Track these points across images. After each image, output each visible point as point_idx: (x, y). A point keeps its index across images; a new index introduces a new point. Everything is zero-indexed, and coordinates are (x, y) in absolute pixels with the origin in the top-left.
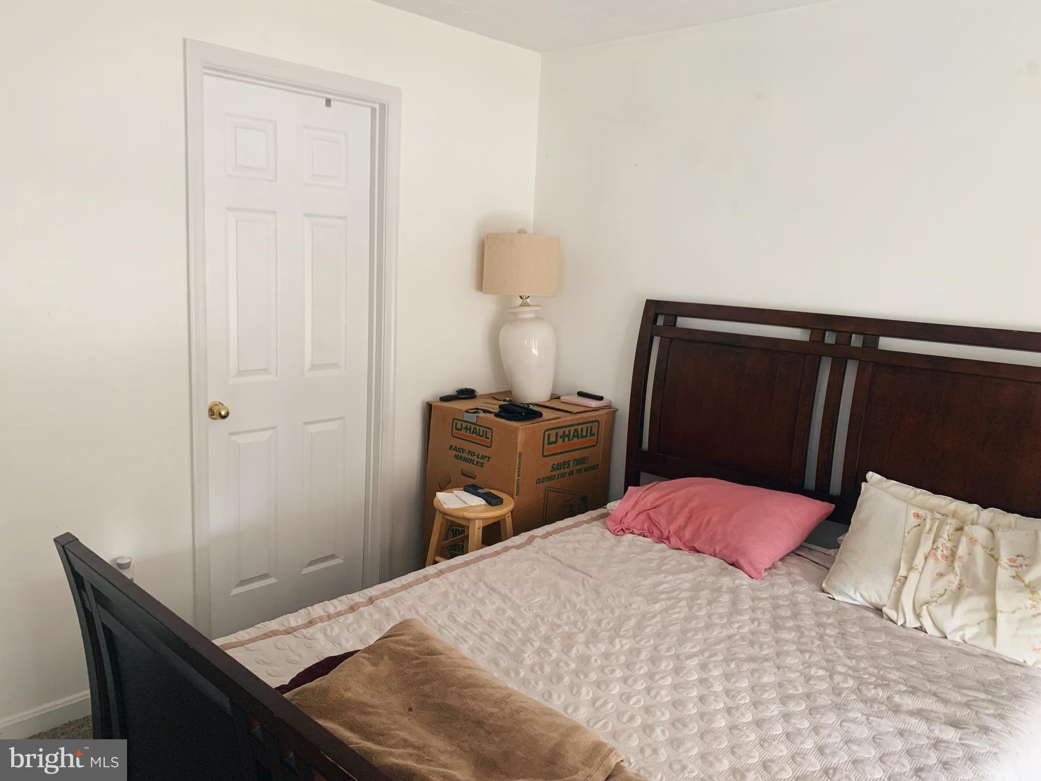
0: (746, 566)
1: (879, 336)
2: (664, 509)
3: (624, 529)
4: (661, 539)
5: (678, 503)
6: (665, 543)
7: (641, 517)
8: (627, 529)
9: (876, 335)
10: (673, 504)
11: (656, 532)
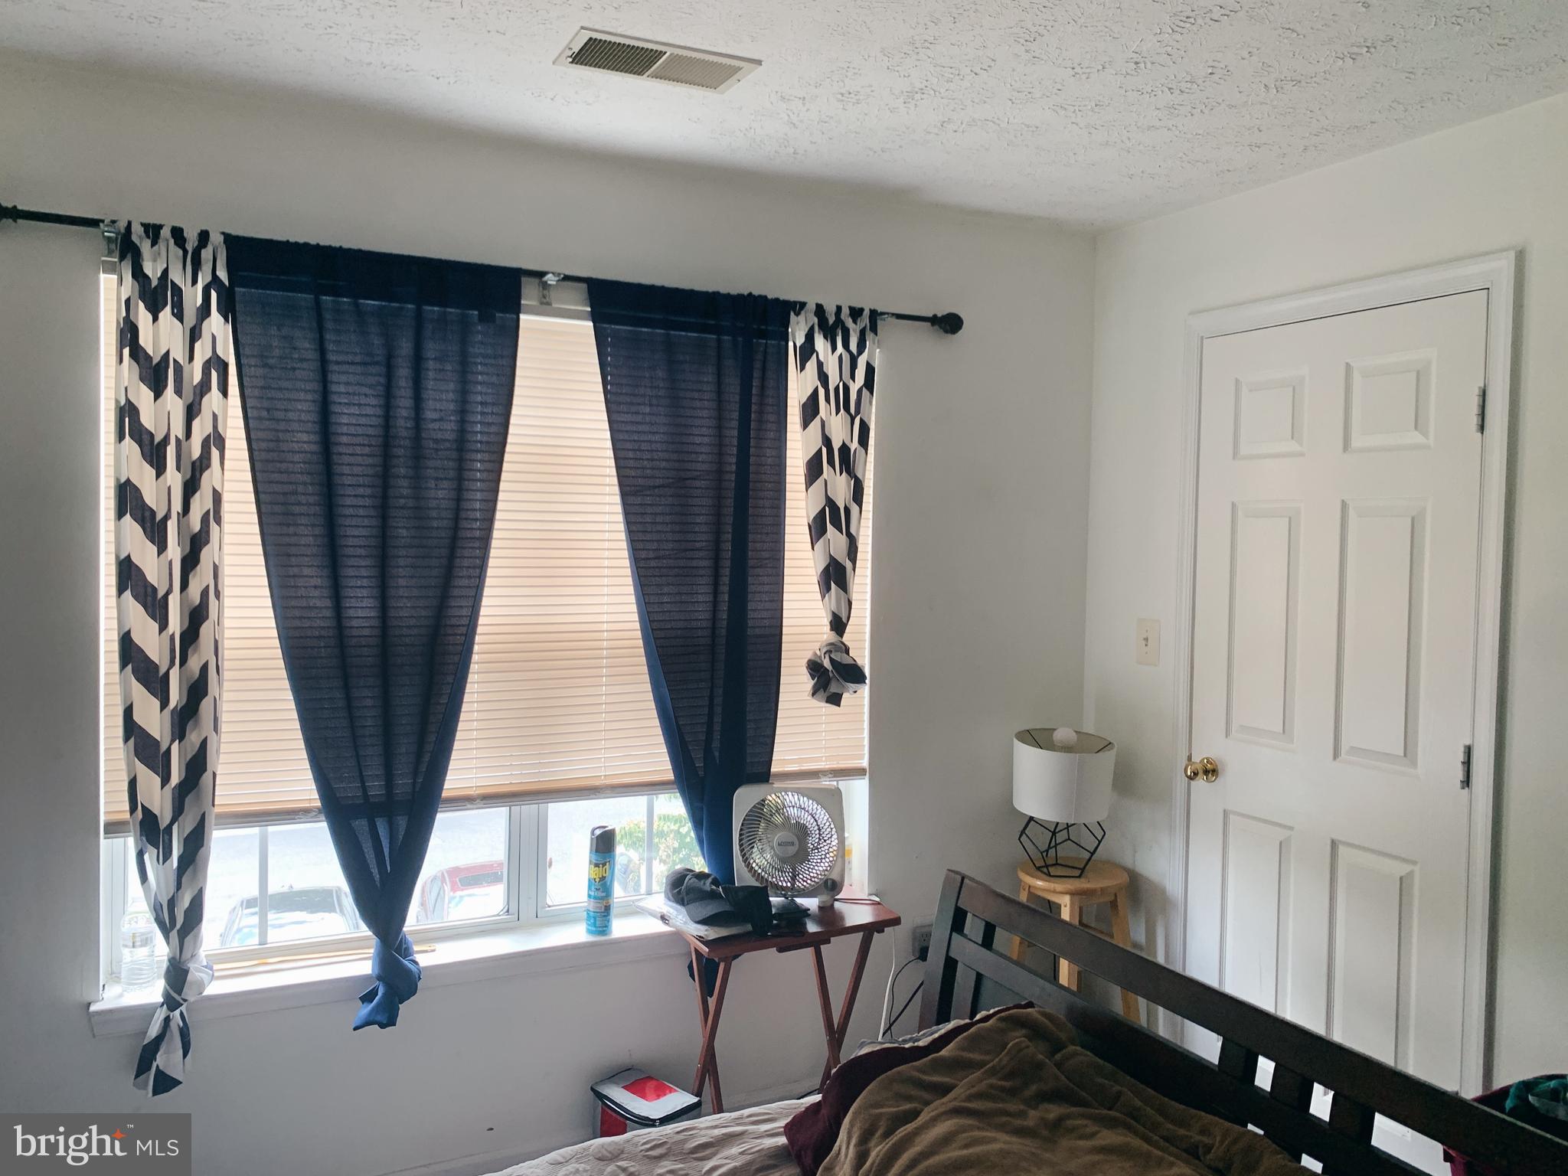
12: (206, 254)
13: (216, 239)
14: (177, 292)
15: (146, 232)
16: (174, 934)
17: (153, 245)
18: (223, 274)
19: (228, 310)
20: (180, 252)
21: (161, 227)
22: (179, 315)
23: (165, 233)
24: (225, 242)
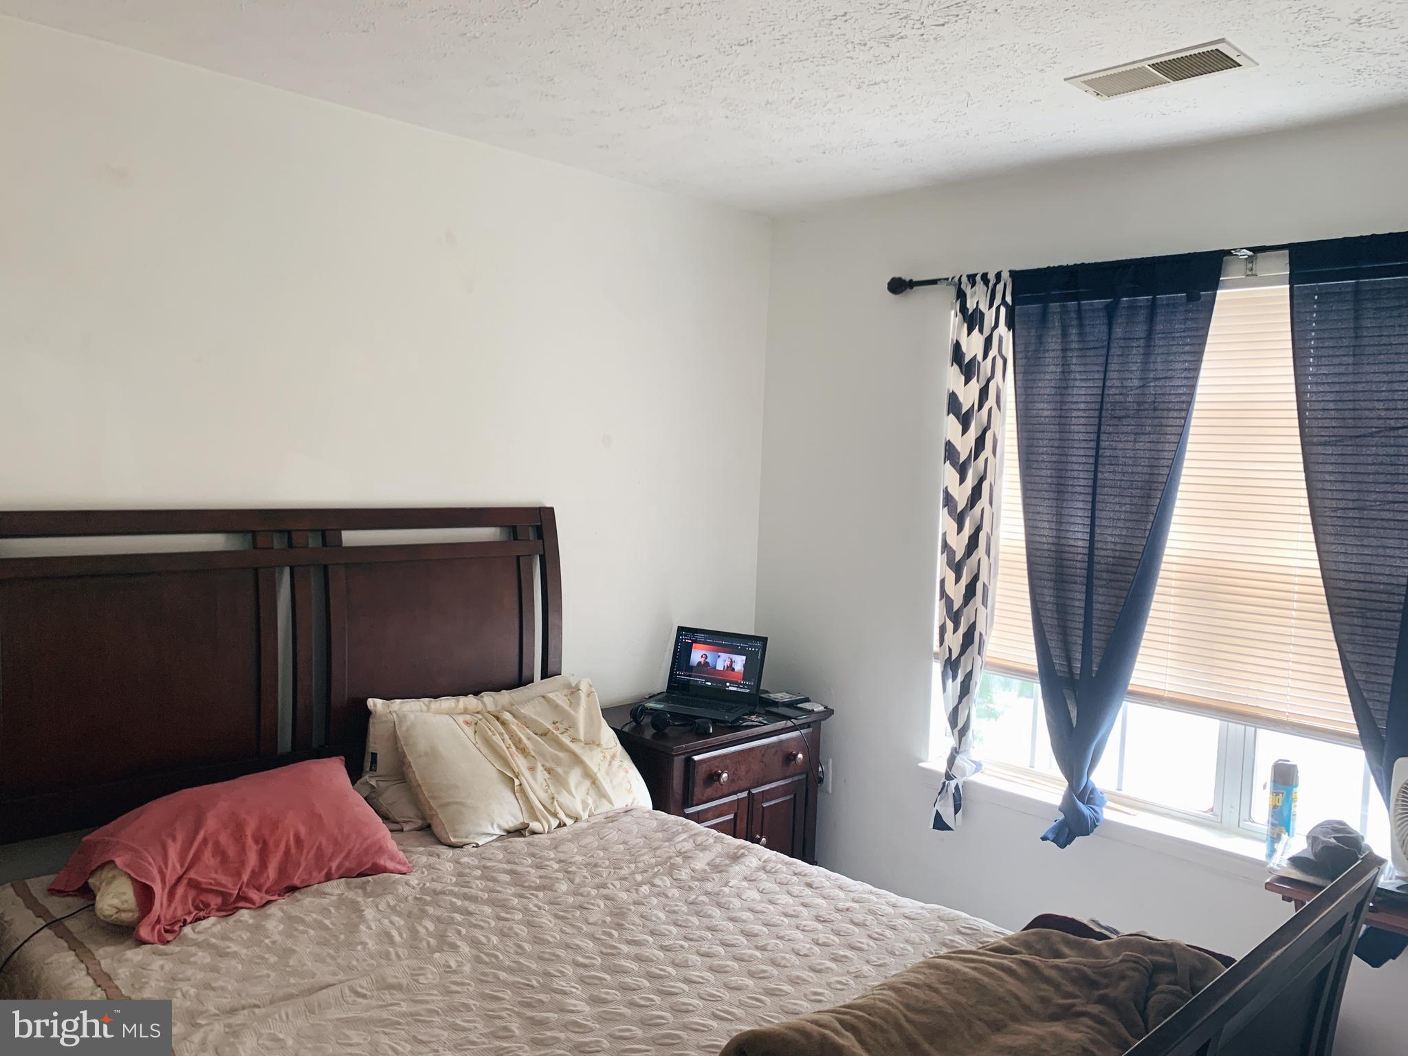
0: (390, 865)
1: (341, 530)
2: (208, 858)
3: (168, 928)
4: (229, 907)
5: (224, 839)
6: (242, 908)
7: (180, 891)
8: (173, 924)
9: (337, 529)
10: (217, 844)
11: (215, 901)
12: (1000, 287)
13: (1005, 275)
14: (982, 315)
15: (969, 280)
16: (956, 731)
17: (972, 287)
18: (1009, 299)
19: (1010, 324)
20: (986, 289)
21: (976, 275)
22: (981, 331)
23: (978, 278)
24: (1010, 276)
